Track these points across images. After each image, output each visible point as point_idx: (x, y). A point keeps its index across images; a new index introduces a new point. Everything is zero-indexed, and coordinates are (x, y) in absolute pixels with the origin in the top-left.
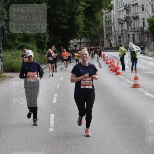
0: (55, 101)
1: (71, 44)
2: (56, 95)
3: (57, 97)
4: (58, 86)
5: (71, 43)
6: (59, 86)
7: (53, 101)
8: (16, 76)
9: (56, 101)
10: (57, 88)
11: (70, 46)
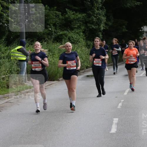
0: (114, 130)
1: (143, 33)
2: (116, 120)
3: (118, 124)
4: (120, 104)
5: (144, 31)
6: (122, 105)
7: (110, 130)
8: (49, 87)
9: (116, 130)
10: (119, 107)
11: (142, 36)
